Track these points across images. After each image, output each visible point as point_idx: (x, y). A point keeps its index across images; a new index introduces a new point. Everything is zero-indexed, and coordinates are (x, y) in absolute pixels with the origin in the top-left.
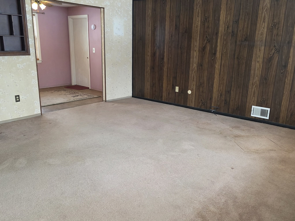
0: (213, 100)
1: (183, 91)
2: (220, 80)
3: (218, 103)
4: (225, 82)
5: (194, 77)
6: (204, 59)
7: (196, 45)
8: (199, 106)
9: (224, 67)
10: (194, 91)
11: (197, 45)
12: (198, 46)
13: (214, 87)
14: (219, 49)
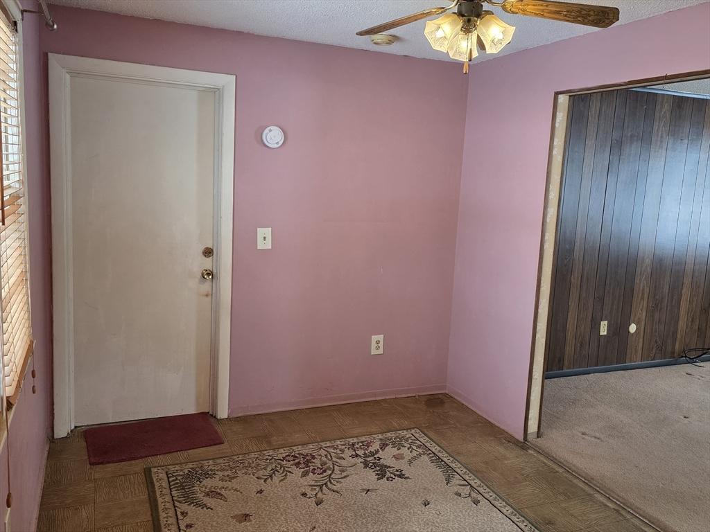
1: (619, 330)
3: (687, 340)
10: (643, 323)
13: (682, 307)
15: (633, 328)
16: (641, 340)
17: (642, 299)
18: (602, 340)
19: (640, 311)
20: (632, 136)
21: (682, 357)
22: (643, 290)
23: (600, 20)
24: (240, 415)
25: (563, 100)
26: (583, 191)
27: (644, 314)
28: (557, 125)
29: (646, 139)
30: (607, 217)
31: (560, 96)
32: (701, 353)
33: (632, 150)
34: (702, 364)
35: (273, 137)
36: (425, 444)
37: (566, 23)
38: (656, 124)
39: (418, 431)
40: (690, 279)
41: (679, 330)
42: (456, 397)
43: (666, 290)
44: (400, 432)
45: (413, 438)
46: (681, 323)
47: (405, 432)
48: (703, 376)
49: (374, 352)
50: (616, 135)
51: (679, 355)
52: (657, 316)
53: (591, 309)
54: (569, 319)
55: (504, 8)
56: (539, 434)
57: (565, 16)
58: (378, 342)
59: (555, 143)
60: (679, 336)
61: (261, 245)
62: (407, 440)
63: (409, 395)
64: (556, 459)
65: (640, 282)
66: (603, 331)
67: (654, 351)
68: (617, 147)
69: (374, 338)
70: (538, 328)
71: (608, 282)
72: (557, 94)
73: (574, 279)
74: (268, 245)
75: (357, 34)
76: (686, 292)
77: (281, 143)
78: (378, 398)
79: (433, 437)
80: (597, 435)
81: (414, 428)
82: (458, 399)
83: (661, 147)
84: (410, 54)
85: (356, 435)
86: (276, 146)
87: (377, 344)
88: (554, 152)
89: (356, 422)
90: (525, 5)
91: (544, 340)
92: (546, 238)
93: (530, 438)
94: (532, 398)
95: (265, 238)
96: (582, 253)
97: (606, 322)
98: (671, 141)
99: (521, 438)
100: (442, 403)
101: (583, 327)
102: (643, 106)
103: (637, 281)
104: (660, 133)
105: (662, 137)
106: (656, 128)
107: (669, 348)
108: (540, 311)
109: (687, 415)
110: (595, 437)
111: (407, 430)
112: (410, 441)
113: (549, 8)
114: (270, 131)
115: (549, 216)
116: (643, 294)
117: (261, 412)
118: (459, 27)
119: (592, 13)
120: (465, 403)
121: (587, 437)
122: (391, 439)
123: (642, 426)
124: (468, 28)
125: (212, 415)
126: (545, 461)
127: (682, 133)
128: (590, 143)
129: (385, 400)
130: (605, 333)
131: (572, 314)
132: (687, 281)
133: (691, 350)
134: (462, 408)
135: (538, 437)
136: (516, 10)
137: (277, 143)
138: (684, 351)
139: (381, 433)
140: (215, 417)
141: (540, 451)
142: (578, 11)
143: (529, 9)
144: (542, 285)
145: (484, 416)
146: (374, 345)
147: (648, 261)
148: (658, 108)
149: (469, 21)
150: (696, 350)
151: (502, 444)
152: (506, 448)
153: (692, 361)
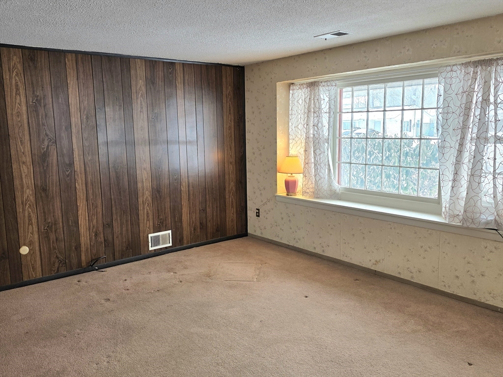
0: (83, 249)
2: (90, 208)
3: (93, 251)
4: (100, 210)
5: (29, 216)
6: (48, 176)
7: (24, 150)
8: (55, 270)
9: (92, 185)
10: (37, 244)
11: (26, 150)
12: (30, 153)
13: (81, 224)
14: (77, 156)
15: (24, 250)
17: (30, 224)
19: (31, 235)
40: (85, 202)
52: (52, 236)
67: (56, 265)
76: (82, 213)
116: (30, 220)
132: (82, 204)
153: (97, 269)
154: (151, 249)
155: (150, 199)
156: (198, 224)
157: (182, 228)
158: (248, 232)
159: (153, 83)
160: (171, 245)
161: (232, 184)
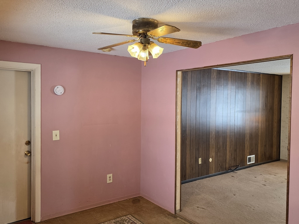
1: (205, 161)
3: (230, 162)
10: (214, 157)
15: (211, 160)
16: (214, 164)
17: (213, 148)
18: (200, 166)
19: (213, 153)
20: (204, 85)
21: (229, 169)
22: (213, 144)
23: (195, 46)
24: (46, 219)
25: (180, 73)
26: (188, 107)
27: (214, 154)
28: (178, 83)
29: (209, 86)
30: (197, 116)
31: (178, 72)
32: (235, 167)
33: (204, 90)
34: (236, 172)
35: (59, 90)
36: (134, 221)
37: (182, 46)
38: (212, 80)
39: (130, 216)
40: (229, 139)
41: (227, 159)
42: (145, 198)
43: (221, 143)
44: (122, 217)
45: (129, 219)
46: (227, 156)
47: (125, 217)
48: (238, 176)
49: (108, 182)
50: (198, 85)
51: (228, 169)
52: (219, 154)
53: (195, 154)
54: (187, 159)
55: (158, 41)
56: (181, 210)
57: (182, 44)
58: (110, 177)
59: (178, 90)
60: (227, 161)
61: (55, 138)
62: (126, 221)
63: (125, 199)
64: (189, 220)
65: (212, 141)
66: (200, 163)
67: (219, 168)
68: (199, 89)
69: (108, 176)
70: (177, 165)
71: (200, 142)
72: (177, 71)
73: (187, 142)
74: (58, 138)
75: (98, 49)
76: (228, 143)
77: (63, 93)
78: (111, 203)
79: (137, 218)
80: (203, 207)
81: (128, 215)
82: (146, 198)
83: (214, 89)
84: (118, 55)
85: (103, 222)
86: (60, 94)
87: (109, 178)
88: (178, 94)
89: (102, 215)
90: (166, 40)
91: (180, 170)
92: (177, 127)
93: (177, 212)
94: (177, 195)
95: (56, 135)
96: (189, 132)
97: (201, 159)
98: (217, 87)
99: (174, 213)
100: (139, 201)
101: (192, 161)
102: (207, 74)
103: (210, 141)
104: (213, 84)
105: (214, 85)
106: (212, 82)
107: (224, 167)
108: (177, 158)
109: (235, 194)
110: (202, 208)
111: (125, 216)
112: (127, 221)
113: (176, 41)
114: (58, 88)
115: (178, 119)
116: (213, 146)
117: (57, 217)
118: (142, 48)
119: (191, 43)
120: (149, 200)
121: (199, 209)
122: (119, 221)
123: (219, 201)
124: (145, 48)
125: (32, 221)
126: (184, 222)
127: (221, 83)
128: (189, 88)
129: (114, 203)
130: (201, 163)
131: (188, 156)
132: (228, 140)
133: (232, 167)
134: (148, 202)
135: (180, 211)
136: (162, 41)
137: (61, 93)
138: (230, 167)
139: (114, 219)
140: (34, 222)
141: (182, 218)
142: (187, 43)
143: (168, 41)
144: (177, 147)
145: (158, 205)
146: (108, 179)
147: (214, 133)
148: (212, 74)
149: (145, 45)
150: (234, 166)
151: (166, 217)
152: (168, 218)
153: (233, 171)
154: (248, 164)
155: (249, 139)
156: (263, 153)
157: (258, 154)
158: (280, 158)
159: (253, 84)
160: (254, 162)
161: (276, 133)
